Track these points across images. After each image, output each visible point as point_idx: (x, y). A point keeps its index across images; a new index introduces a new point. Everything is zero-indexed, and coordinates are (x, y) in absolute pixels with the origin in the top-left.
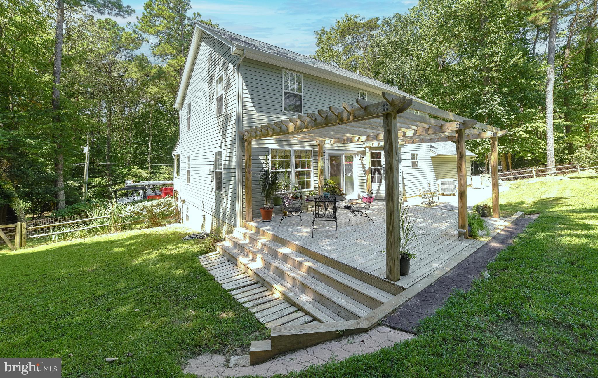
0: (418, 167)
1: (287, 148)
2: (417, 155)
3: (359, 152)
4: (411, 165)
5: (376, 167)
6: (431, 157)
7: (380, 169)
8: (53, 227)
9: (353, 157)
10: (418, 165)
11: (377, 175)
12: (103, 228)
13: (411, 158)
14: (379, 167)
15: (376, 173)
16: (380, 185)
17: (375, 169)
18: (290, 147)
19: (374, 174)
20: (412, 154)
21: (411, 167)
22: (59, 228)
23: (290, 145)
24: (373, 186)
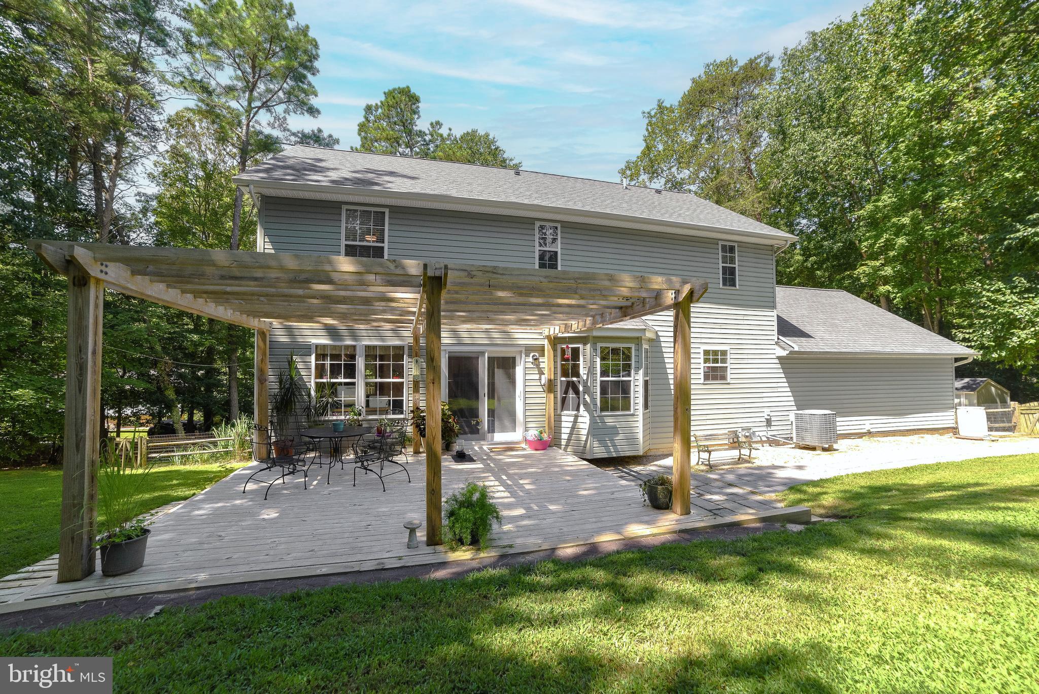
0: (729, 381)
1: (349, 342)
2: (724, 353)
3: (529, 349)
4: (702, 376)
5: (569, 379)
6: (779, 358)
7: (577, 383)
8: (178, 446)
9: (514, 358)
10: (729, 376)
11: (571, 395)
12: (227, 453)
13: (702, 361)
14: (575, 379)
15: (571, 391)
16: (576, 417)
17: (568, 382)
18: (356, 340)
19: (566, 392)
20: (706, 352)
21: (702, 381)
22: (185, 447)
23: (354, 336)
24: (563, 418)
